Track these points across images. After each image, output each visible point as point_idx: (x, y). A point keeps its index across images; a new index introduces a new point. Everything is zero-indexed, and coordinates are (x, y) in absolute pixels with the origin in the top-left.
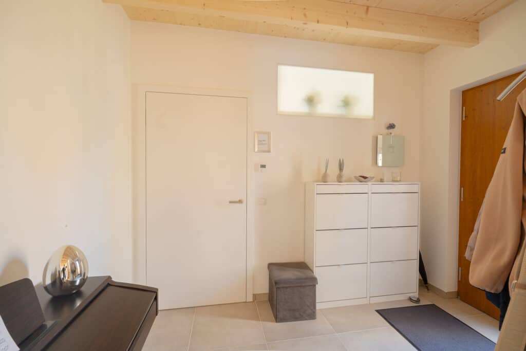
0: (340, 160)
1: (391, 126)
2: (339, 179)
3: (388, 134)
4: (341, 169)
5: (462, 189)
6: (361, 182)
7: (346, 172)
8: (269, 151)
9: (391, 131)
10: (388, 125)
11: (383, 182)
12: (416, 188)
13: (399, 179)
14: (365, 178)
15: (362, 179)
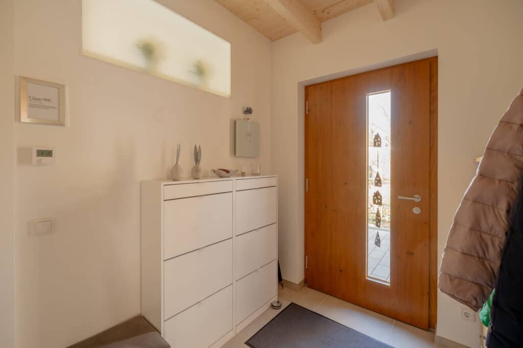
0: (196, 147)
1: (248, 111)
2: (195, 175)
3: (244, 119)
4: (197, 160)
5: (307, 180)
6: (221, 177)
7: (203, 164)
8: (60, 123)
9: (248, 116)
10: (246, 109)
11: (245, 176)
12: (274, 181)
13: (258, 172)
14: (227, 172)
15: (224, 173)
